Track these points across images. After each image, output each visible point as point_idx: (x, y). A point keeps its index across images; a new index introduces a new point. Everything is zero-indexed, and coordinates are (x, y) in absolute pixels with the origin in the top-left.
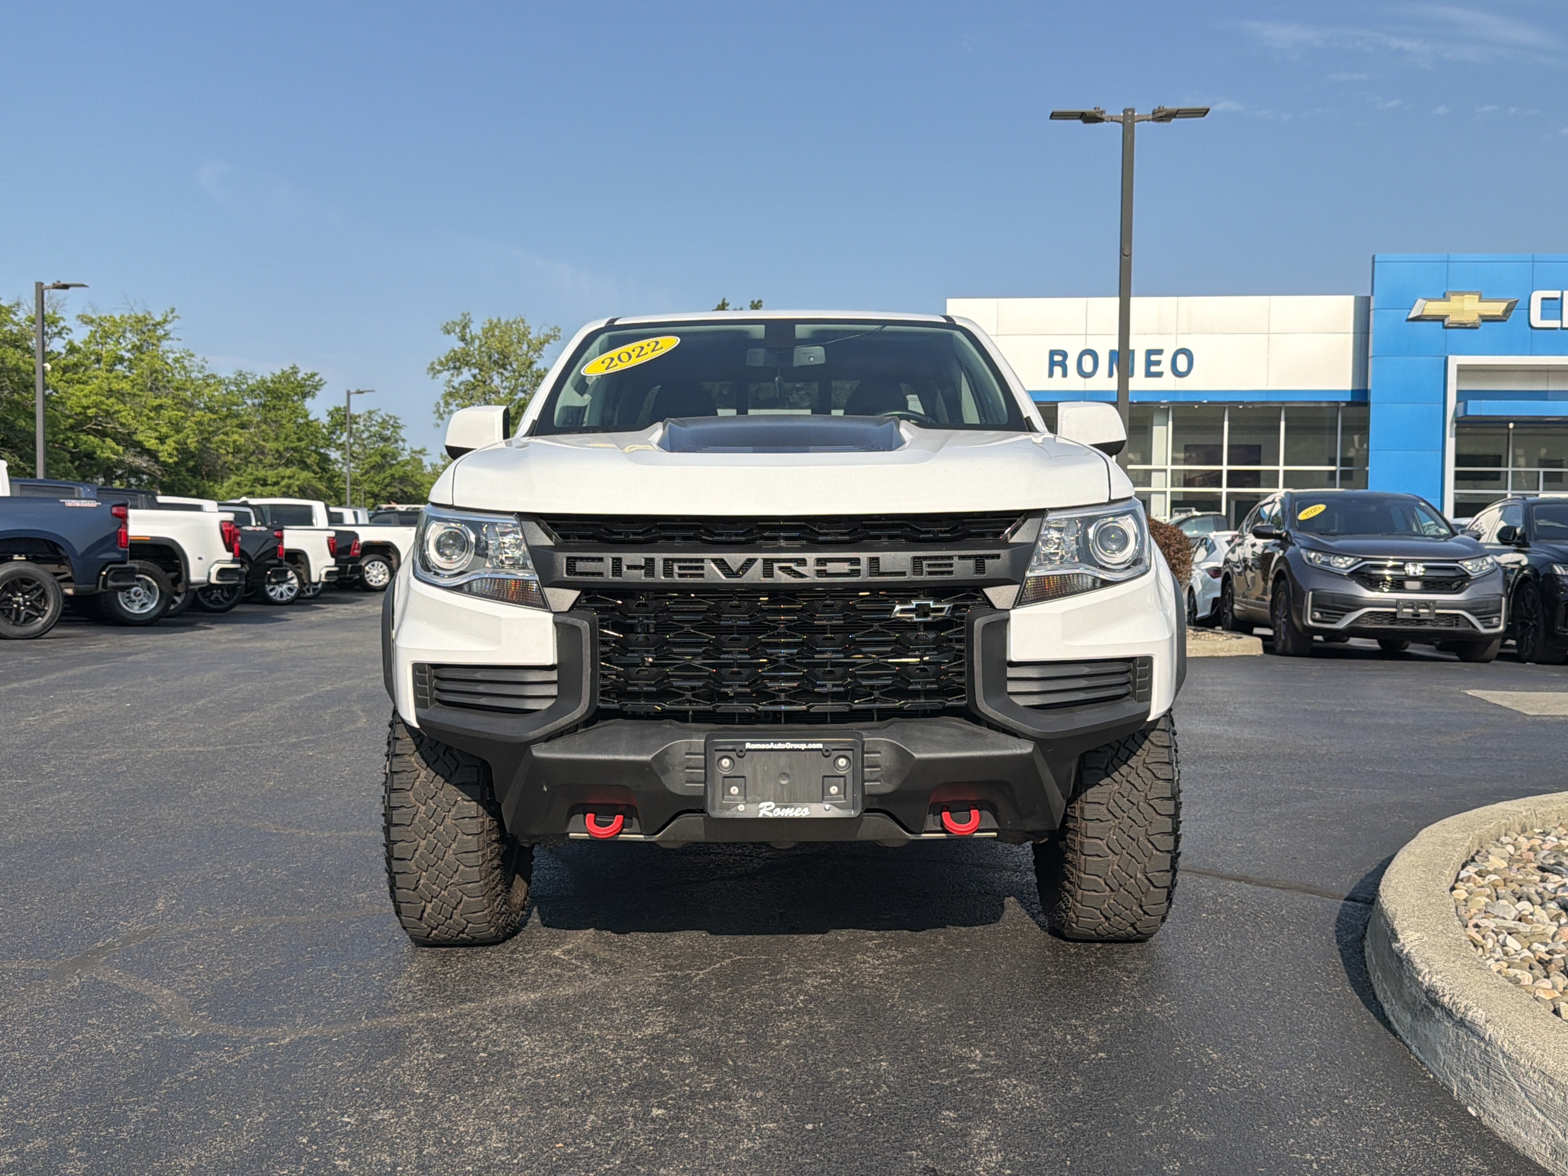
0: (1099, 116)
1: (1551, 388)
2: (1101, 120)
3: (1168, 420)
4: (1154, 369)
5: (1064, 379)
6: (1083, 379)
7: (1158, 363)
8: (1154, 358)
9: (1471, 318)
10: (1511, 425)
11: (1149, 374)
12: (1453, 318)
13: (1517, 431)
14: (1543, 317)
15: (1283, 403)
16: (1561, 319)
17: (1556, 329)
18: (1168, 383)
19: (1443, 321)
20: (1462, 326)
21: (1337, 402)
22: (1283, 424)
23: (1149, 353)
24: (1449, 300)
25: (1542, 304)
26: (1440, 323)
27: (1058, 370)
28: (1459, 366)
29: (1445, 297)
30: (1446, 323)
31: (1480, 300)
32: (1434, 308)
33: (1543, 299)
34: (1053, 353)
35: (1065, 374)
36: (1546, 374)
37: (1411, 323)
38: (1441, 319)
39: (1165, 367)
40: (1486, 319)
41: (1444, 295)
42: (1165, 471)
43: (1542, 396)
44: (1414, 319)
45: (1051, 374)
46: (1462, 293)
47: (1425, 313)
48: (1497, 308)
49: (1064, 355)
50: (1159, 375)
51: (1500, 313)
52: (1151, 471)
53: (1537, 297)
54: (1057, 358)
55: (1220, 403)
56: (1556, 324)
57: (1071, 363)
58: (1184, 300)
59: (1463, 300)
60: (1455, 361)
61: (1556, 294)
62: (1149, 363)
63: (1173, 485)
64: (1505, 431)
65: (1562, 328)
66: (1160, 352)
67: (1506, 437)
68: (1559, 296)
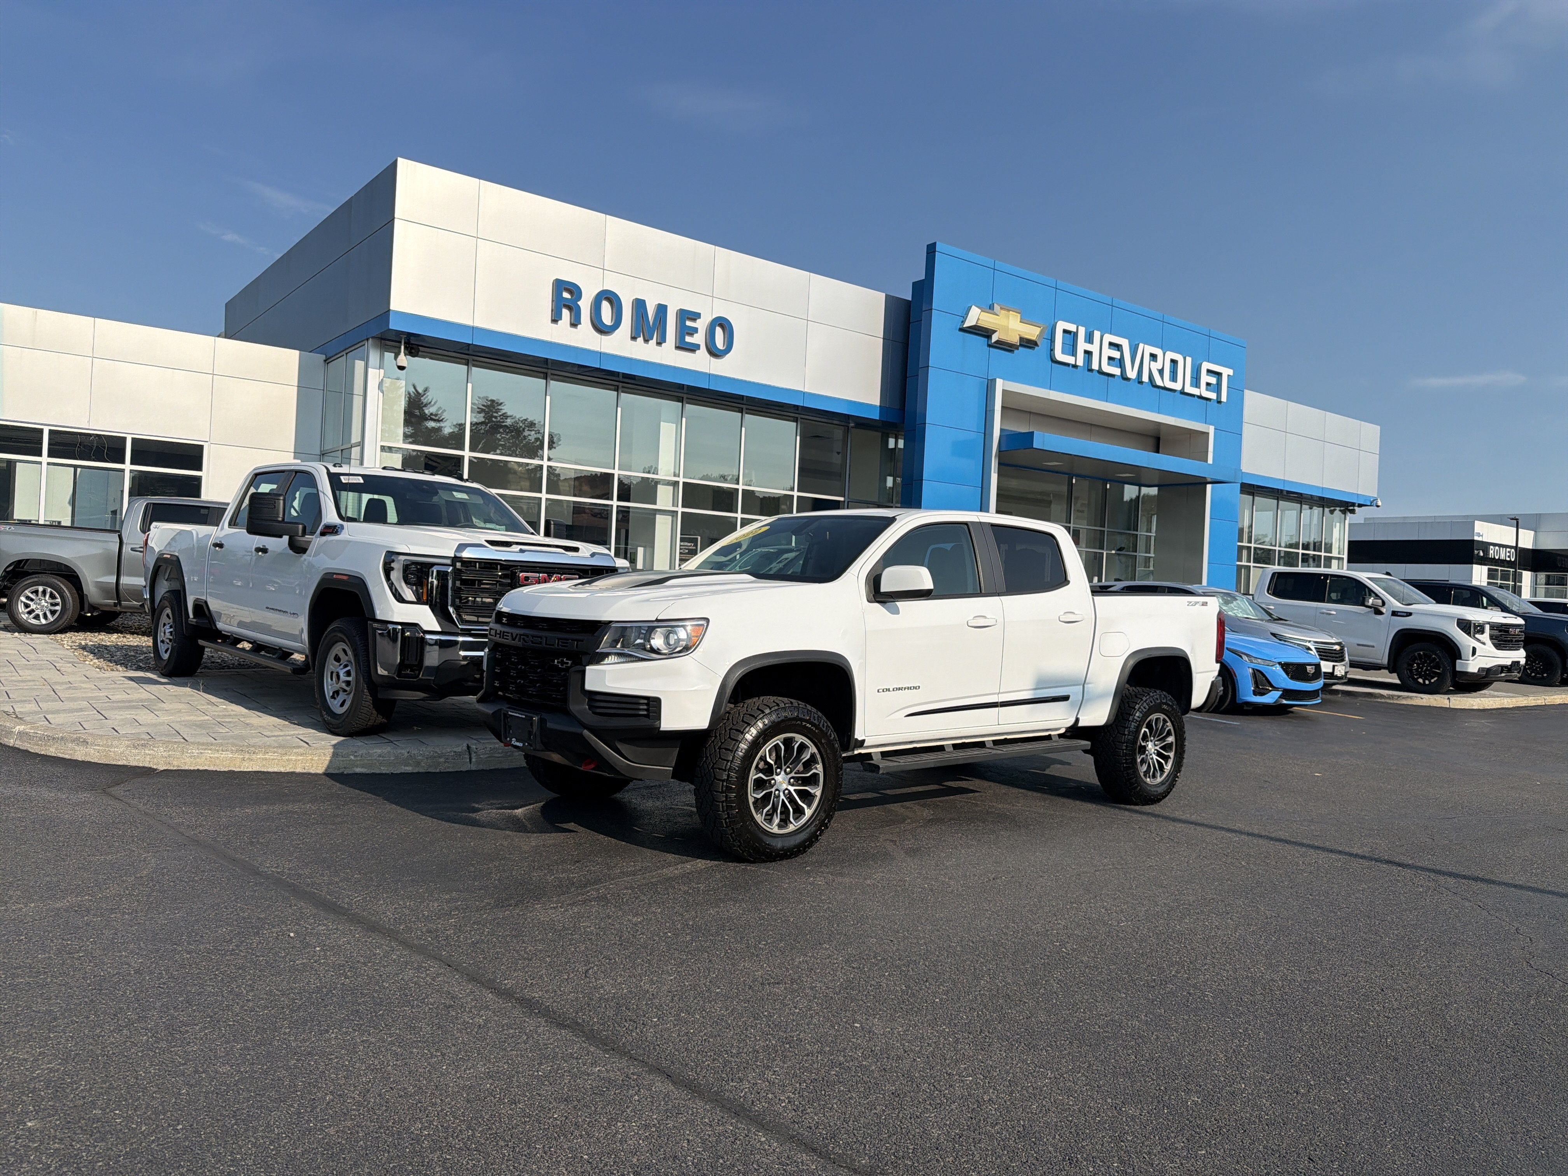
6: (599, 335)
9: (1014, 338)
12: (1000, 336)
18: (703, 363)
19: (989, 337)
21: (858, 418)
24: (999, 313)
26: (986, 340)
28: (1003, 392)
29: (996, 307)
30: (992, 340)
31: (1022, 319)
32: (987, 320)
34: (560, 286)
37: (962, 333)
38: (989, 334)
40: (1023, 342)
41: (997, 305)
42: (675, 483)
44: (966, 330)
46: (1012, 307)
47: (981, 324)
48: (1033, 332)
51: (1033, 338)
57: (585, 307)
59: (1010, 316)
60: (1000, 386)
63: (683, 506)
68: (1075, 330)
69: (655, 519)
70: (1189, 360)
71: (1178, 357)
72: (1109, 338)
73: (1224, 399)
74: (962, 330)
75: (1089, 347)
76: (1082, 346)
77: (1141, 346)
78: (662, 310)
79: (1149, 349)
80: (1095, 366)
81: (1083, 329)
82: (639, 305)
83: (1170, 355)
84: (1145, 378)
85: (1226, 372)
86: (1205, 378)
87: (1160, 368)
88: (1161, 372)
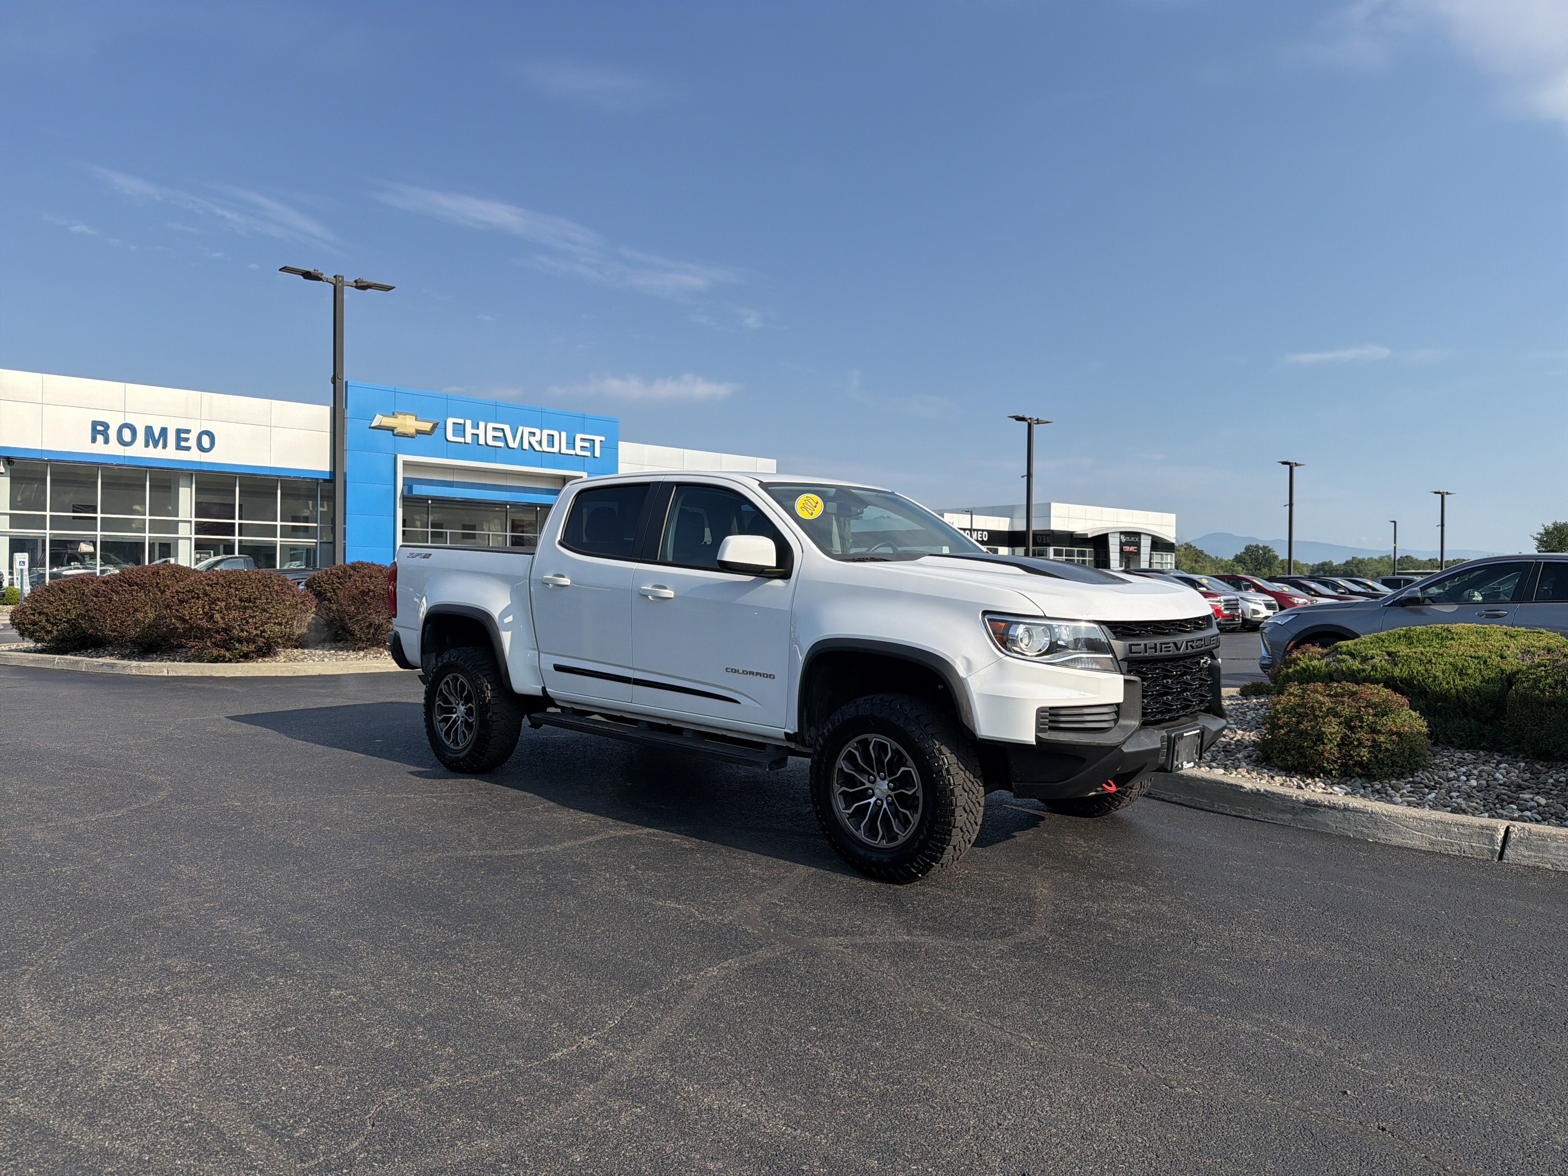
0: (320, 276)
1: (455, 480)
2: (319, 279)
3: (192, 484)
4: (183, 444)
5: (106, 445)
6: (123, 447)
7: (187, 440)
8: (183, 435)
9: (412, 431)
10: (430, 502)
11: (179, 447)
12: (399, 430)
13: (434, 505)
14: (454, 435)
15: (279, 476)
16: (464, 437)
17: (461, 443)
18: (194, 455)
19: (393, 431)
20: (404, 435)
21: (317, 479)
22: (279, 492)
23: (179, 432)
24: (397, 418)
25: (453, 427)
26: (391, 432)
27: (100, 438)
28: (404, 461)
29: (393, 415)
30: (395, 432)
31: (416, 419)
32: (388, 421)
33: (454, 423)
34: (95, 424)
35: (106, 441)
36: (452, 471)
37: (371, 430)
38: (392, 429)
39: (192, 443)
40: (419, 432)
41: (393, 414)
42: (190, 522)
43: (451, 484)
44: (374, 428)
45: (94, 440)
46: (405, 414)
47: (382, 424)
48: (427, 426)
49: (106, 426)
50: (188, 449)
51: (428, 429)
52: (178, 522)
53: (450, 421)
54: (100, 428)
55: (234, 473)
56: (461, 440)
57: (112, 433)
58: (206, 395)
59: (406, 419)
60: (401, 458)
61: (461, 421)
62: (179, 439)
63: (196, 534)
64: (426, 505)
65: (465, 443)
66: (188, 431)
67: (426, 509)
68: (463, 422)
69: (178, 543)
70: (564, 434)
71: (556, 434)
72: (491, 425)
73: (597, 454)
74: (370, 428)
75: (476, 432)
76: (469, 431)
77: (520, 429)
78: (164, 431)
79: (527, 430)
80: (482, 441)
81: (470, 421)
82: (149, 430)
83: (546, 432)
84: (526, 446)
85: (598, 439)
86: (579, 444)
87: (539, 440)
88: (540, 443)
